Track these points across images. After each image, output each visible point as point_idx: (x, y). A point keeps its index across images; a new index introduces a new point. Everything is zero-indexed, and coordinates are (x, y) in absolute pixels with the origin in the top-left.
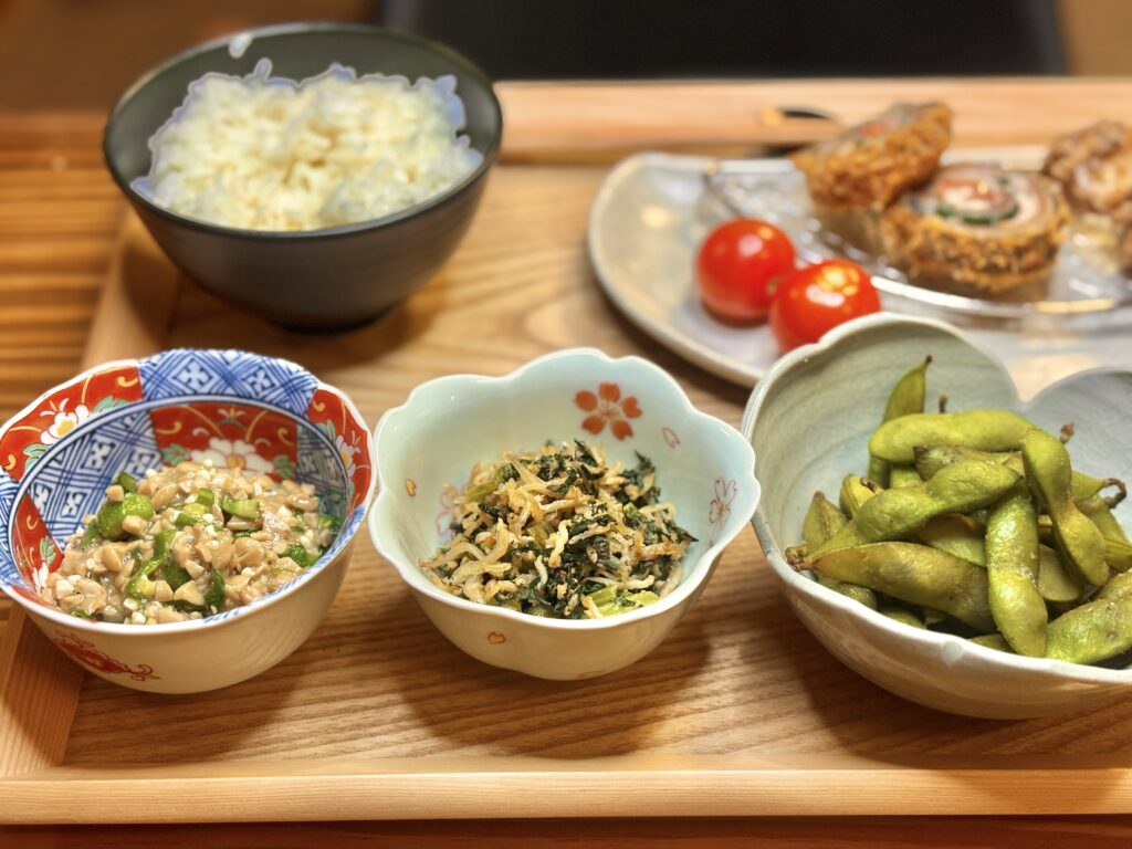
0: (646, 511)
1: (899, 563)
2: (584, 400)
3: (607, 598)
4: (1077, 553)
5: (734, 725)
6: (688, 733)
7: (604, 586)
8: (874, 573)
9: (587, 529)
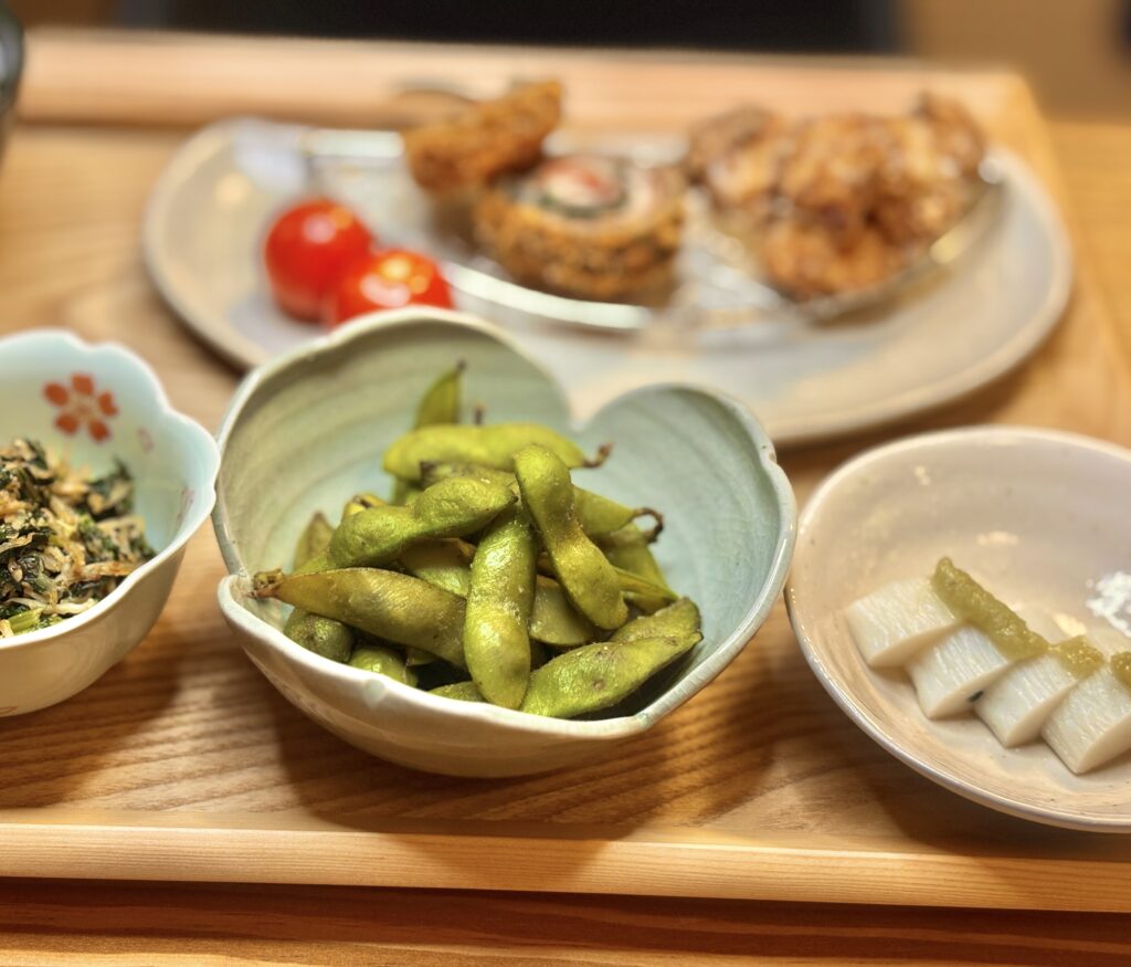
0: (108, 527)
1: (370, 592)
2: (54, 393)
3: (29, 622)
4: (576, 589)
5: (183, 778)
6: (126, 785)
7: (28, 608)
8: (343, 604)
9: (7, 540)
